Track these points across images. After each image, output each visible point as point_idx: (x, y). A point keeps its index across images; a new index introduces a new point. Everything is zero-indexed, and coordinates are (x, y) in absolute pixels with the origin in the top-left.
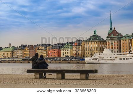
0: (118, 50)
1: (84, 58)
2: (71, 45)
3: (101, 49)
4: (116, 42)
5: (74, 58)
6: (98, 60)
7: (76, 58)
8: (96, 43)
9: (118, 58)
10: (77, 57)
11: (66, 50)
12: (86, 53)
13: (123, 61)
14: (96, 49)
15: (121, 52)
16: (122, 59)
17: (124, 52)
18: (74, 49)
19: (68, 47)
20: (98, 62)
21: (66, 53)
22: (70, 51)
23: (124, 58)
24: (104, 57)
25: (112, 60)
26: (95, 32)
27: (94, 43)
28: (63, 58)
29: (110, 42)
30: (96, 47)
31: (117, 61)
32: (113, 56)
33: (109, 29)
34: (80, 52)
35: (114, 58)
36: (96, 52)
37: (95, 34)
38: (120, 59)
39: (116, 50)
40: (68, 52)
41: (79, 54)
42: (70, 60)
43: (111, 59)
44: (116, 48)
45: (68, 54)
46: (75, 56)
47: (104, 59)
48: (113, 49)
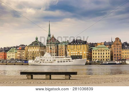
0: (56, 54)
1: (27, 61)
2: (16, 49)
3: (42, 53)
4: (54, 47)
5: (19, 60)
6: (39, 62)
7: (20, 61)
8: (37, 47)
9: (57, 61)
10: (21, 59)
11: (12, 53)
12: (29, 56)
13: (60, 64)
14: (37, 53)
15: (58, 56)
16: (60, 62)
17: (60, 56)
18: (18, 53)
19: (13, 51)
20: (39, 64)
21: (12, 56)
22: (14, 55)
23: (61, 61)
24: (44, 60)
25: (52, 62)
26: (37, 39)
27: (36, 48)
28: (9, 60)
29: (49, 47)
30: (37, 52)
31: (56, 63)
32: (52, 59)
33: (48, 36)
34: (24, 55)
35: (53, 61)
36: (37, 56)
37: (36, 40)
38: (58, 62)
39: (54, 54)
40: (13, 55)
41: (23, 57)
42: (15, 62)
43: (50, 61)
44: (54, 52)
45: (13, 57)
46: (19, 58)
47: (45, 61)
48: (51, 53)
